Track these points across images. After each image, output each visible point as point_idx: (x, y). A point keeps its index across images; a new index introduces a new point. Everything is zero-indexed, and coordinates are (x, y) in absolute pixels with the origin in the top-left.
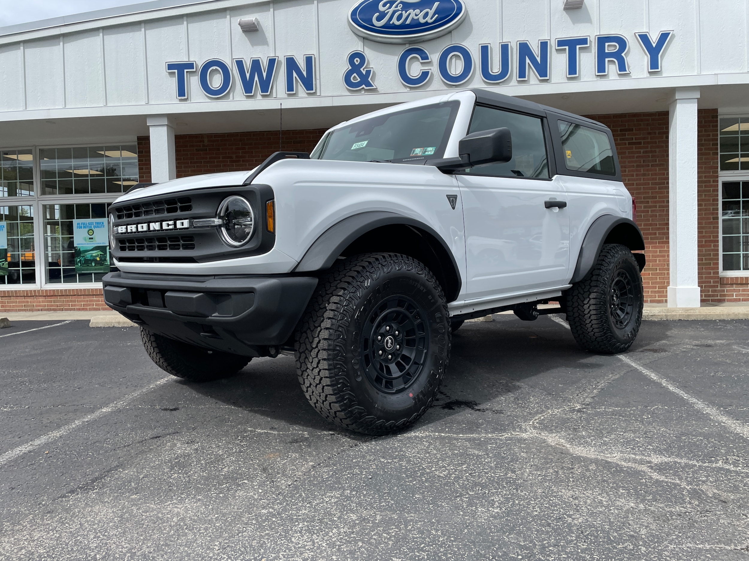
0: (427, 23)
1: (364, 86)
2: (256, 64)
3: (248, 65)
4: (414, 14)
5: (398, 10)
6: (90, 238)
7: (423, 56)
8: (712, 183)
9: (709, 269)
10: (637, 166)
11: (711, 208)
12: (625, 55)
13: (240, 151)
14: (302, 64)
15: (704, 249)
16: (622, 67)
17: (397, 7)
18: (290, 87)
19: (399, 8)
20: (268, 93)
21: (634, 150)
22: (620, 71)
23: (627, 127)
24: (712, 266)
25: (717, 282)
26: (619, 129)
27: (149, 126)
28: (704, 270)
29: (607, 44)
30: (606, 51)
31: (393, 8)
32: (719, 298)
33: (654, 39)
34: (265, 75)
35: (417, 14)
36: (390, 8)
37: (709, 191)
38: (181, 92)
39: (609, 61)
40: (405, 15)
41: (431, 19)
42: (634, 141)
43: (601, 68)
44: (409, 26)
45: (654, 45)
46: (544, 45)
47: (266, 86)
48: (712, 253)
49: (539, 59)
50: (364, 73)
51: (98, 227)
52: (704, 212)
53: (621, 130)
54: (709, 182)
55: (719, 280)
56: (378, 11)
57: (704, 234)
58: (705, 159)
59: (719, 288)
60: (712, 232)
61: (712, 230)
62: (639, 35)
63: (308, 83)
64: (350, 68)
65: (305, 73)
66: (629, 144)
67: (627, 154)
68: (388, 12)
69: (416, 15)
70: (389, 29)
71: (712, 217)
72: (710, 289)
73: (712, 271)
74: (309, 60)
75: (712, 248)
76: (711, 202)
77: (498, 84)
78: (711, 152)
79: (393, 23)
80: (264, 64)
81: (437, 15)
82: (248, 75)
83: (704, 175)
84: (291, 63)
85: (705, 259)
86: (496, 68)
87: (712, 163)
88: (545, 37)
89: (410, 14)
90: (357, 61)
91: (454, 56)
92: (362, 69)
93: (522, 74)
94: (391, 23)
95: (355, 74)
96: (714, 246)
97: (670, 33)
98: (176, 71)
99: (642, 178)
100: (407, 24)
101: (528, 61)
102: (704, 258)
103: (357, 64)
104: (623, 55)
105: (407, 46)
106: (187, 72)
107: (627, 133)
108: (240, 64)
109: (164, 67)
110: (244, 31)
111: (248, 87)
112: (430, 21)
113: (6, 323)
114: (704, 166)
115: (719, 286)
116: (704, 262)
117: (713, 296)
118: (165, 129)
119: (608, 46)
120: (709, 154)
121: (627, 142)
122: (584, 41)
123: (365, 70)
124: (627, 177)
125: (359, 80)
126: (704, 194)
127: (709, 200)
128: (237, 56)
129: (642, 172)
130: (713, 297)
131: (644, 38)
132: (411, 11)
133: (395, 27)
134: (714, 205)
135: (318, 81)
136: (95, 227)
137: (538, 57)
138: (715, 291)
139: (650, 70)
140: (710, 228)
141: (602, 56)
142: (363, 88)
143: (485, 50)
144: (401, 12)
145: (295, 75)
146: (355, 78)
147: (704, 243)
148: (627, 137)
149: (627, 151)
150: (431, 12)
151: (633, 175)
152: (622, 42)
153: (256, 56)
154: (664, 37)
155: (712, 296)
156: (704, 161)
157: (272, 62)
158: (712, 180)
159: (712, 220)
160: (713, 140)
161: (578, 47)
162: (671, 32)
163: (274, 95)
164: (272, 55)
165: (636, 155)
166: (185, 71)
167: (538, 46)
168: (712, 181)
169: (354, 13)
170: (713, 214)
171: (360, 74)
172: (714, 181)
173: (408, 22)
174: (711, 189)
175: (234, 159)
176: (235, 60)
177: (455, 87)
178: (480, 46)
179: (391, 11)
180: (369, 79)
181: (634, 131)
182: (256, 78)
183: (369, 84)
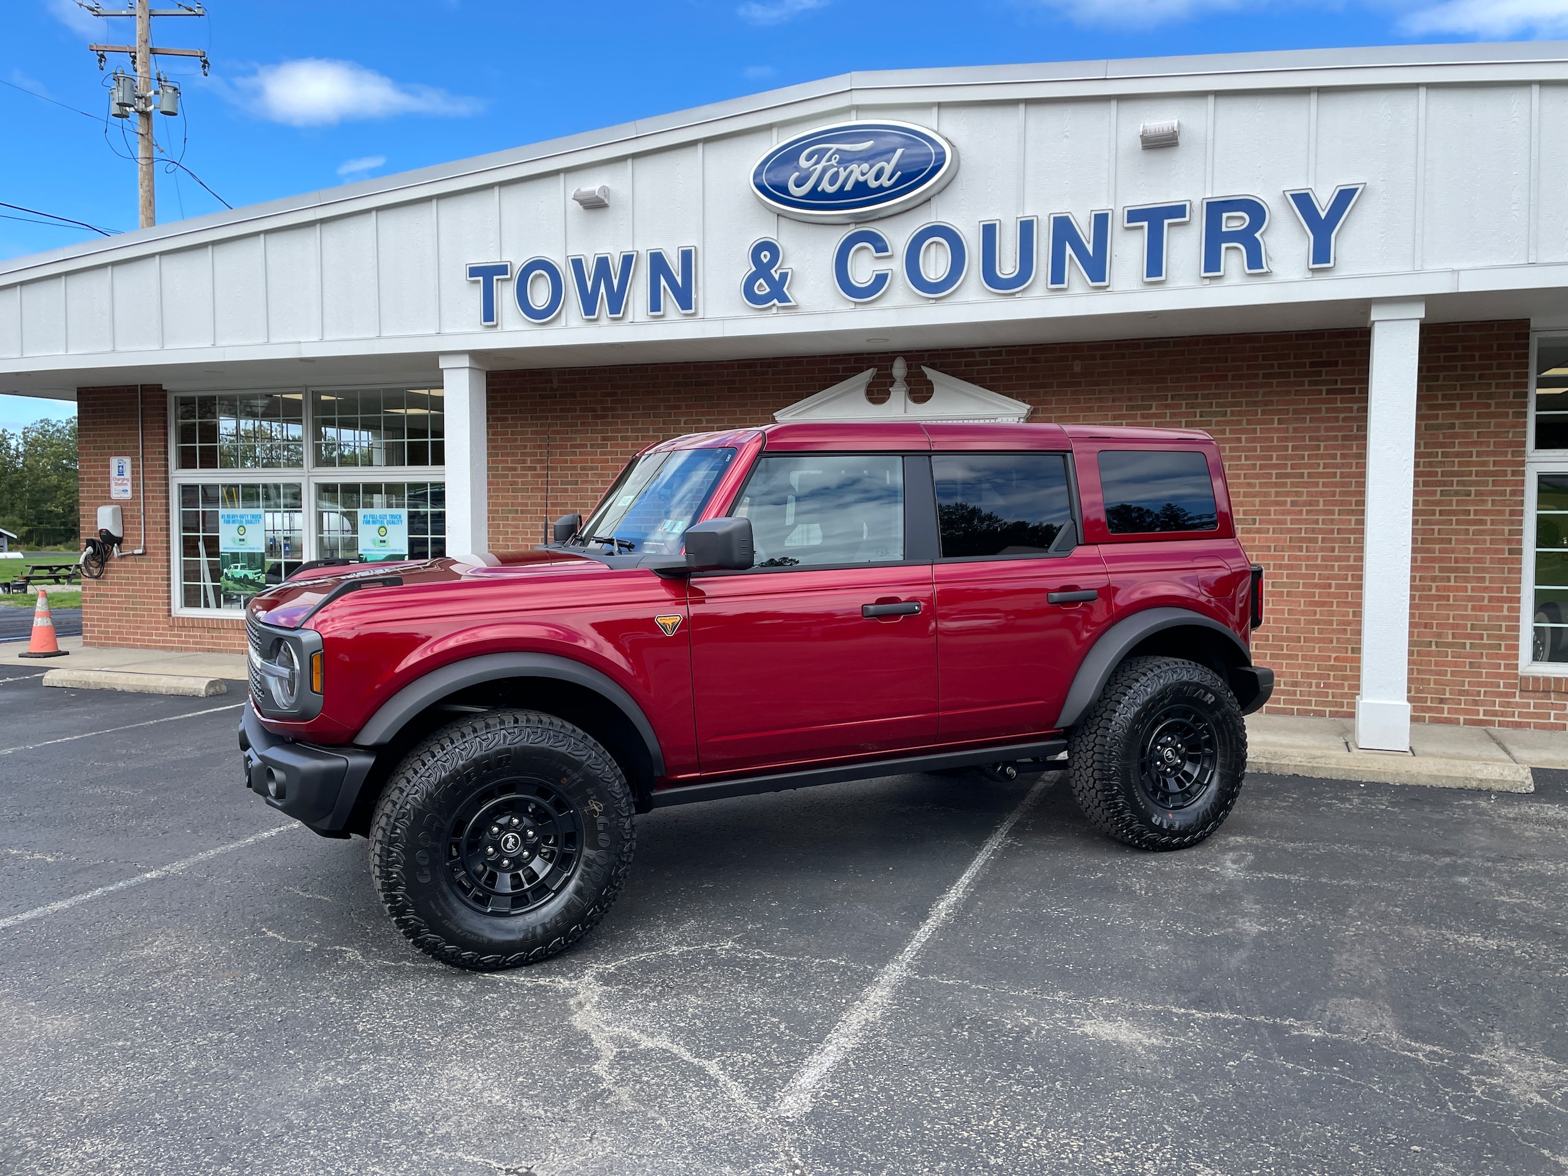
0: (881, 188)
1: (775, 301)
2: (603, 264)
3: (590, 267)
4: (858, 172)
5: (833, 166)
6: (381, 541)
7: (879, 245)
8: (1509, 478)
9: (1498, 656)
10: (1345, 438)
11: (1506, 528)
12: (1261, 235)
13: (609, 399)
14: (675, 263)
15: (1486, 614)
16: (1255, 259)
17: (829, 160)
18: (655, 305)
19: (834, 162)
20: (620, 315)
21: (1339, 405)
22: (1249, 268)
23: (1324, 358)
24: (1503, 650)
25: (1514, 686)
26: (1308, 361)
27: (442, 369)
28: (1484, 660)
29: (1225, 215)
30: (1224, 229)
31: (823, 163)
32: (1516, 719)
33: (1323, 201)
34: (616, 282)
35: (864, 172)
36: (817, 163)
37: (1503, 493)
38: (489, 314)
39: (1227, 248)
40: (843, 175)
41: (889, 180)
42: (1339, 386)
43: (1212, 263)
44: (849, 194)
45: (1323, 215)
46: (1101, 221)
47: (617, 303)
48: (1504, 624)
49: (1090, 248)
50: (777, 277)
51: (393, 523)
52: (1488, 538)
53: (1312, 365)
54: (1505, 473)
55: (1518, 681)
56: (798, 168)
57: (1487, 584)
58: (1497, 425)
59: (1517, 699)
60: (1505, 580)
61: (1506, 575)
62: (1292, 195)
63: (685, 298)
64: (754, 269)
65: (679, 280)
66: (1329, 392)
67: (1323, 414)
68: (816, 169)
69: (863, 174)
70: (816, 199)
71: (1506, 547)
72: (1497, 700)
73: (1502, 662)
74: (686, 257)
75: (1505, 613)
76: (1507, 517)
77: (1014, 294)
78: (1511, 411)
79: (823, 190)
80: (616, 265)
81: (899, 173)
82: (589, 284)
83: (1492, 459)
84: (658, 262)
85: (1488, 635)
86: (1008, 266)
87: (1511, 435)
88: (1101, 206)
89: (852, 172)
90: (765, 257)
91: (934, 245)
92: (773, 271)
93: (1058, 276)
94: (819, 189)
95: (761, 281)
96: (1510, 609)
97: (1357, 189)
98: (481, 278)
99: (1354, 462)
100: (847, 191)
101: (1069, 250)
102: (1485, 632)
103: (765, 261)
104: (1257, 235)
105: (852, 227)
106: (498, 280)
107: (1324, 369)
108: (577, 264)
109: (464, 272)
110: (586, 208)
111: (589, 305)
112: (887, 184)
113: (217, 688)
114: (1492, 440)
115: (1517, 693)
116: (1485, 641)
117: (1503, 714)
118: (466, 373)
119: (1228, 218)
120: (1506, 415)
121: (1324, 388)
122: (1178, 211)
123: (779, 272)
124: (1322, 459)
125: (768, 290)
126: (1490, 499)
127: (1502, 512)
128: (575, 252)
129: (1355, 451)
130: (1502, 716)
131: (1303, 201)
132: (854, 167)
133: (824, 195)
134: (1512, 523)
135: (701, 293)
136: (389, 523)
137: (1089, 243)
138: (1509, 704)
139: (1312, 266)
140: (1502, 571)
141: (1214, 239)
142: (774, 305)
143: (989, 232)
144: (836, 169)
145: (663, 282)
146: (762, 288)
147: (1486, 602)
148: (1323, 378)
149: (1324, 407)
150: (889, 168)
151: (1334, 457)
152: (1255, 211)
153: (602, 251)
154: (1345, 197)
155: (1500, 714)
156: (1492, 429)
157: (627, 260)
158: (1509, 469)
159: (1506, 555)
160: (1515, 385)
161: (1166, 222)
162: (1361, 187)
163: (630, 317)
164: (628, 248)
165: (1342, 415)
166: (495, 278)
167: (1090, 223)
168: (1509, 473)
169: (757, 174)
170: (1509, 541)
171: (770, 280)
172: (1514, 473)
173: (848, 187)
174: (1508, 489)
175: (599, 413)
176: (570, 258)
177: (934, 301)
178: (982, 224)
179: (819, 167)
180: (785, 289)
181: (1340, 367)
182: (602, 289)
183: (784, 298)
